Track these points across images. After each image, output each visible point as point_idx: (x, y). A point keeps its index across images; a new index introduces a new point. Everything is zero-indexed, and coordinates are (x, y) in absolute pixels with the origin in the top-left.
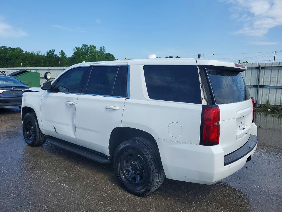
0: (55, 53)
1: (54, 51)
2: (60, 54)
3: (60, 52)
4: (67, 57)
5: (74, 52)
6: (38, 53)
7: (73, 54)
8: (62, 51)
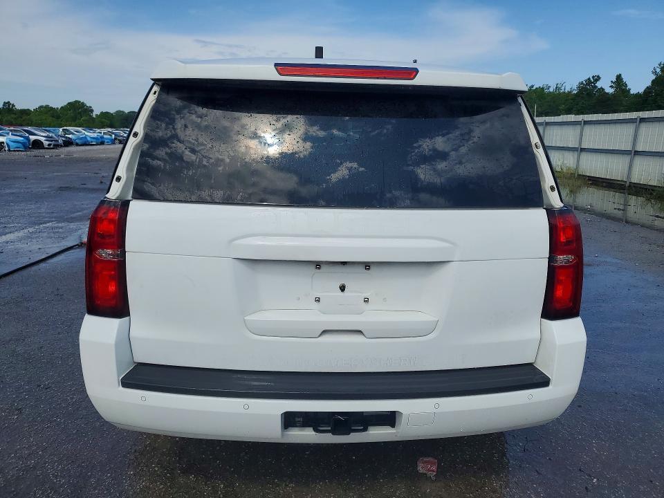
0: (599, 85)
1: (597, 78)
2: (611, 87)
3: (614, 80)
4: (632, 92)
5: (654, 77)
6: (557, 88)
7: (649, 84)
8: (619, 77)
